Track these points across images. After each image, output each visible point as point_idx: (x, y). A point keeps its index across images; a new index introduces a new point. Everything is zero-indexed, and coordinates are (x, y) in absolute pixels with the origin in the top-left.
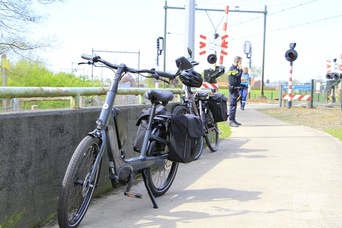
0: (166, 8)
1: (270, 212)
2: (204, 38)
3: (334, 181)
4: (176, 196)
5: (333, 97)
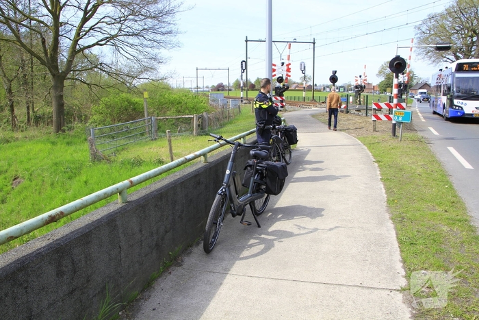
0: (247, 41)
1: (331, 229)
2: (275, 65)
3: (367, 195)
4: (270, 214)
5: (359, 101)
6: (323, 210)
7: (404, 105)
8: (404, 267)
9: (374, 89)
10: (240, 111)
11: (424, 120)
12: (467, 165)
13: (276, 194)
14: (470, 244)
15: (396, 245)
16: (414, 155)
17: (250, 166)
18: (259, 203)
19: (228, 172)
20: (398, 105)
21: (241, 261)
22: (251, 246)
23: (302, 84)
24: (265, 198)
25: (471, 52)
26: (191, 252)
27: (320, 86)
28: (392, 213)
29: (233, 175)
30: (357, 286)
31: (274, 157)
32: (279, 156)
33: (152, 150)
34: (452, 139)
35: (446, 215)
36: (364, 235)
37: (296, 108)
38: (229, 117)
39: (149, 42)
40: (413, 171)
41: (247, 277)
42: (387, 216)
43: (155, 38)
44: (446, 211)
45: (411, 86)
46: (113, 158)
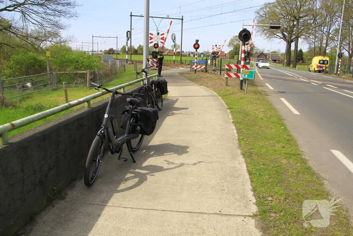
0: (131, 16)
1: (195, 164)
2: (152, 35)
3: (222, 135)
4: (144, 151)
5: (215, 64)
6: (187, 147)
7: (248, 66)
8: (254, 195)
9: (225, 56)
10: (125, 70)
11: (262, 79)
12: (296, 112)
13: (148, 135)
14: (304, 173)
15: (247, 176)
16: (256, 104)
17: (127, 111)
18: (134, 142)
19: (106, 116)
20: (244, 66)
21: (118, 194)
22: (127, 180)
23: (173, 51)
24: (140, 137)
25: (293, 31)
26: (74, 186)
27: (186, 52)
28: (242, 149)
29: (111, 119)
30: (217, 214)
31: (149, 104)
32: (153, 103)
33: (52, 98)
34: (284, 92)
35: (283, 151)
36: (221, 168)
37: (168, 68)
38: (116, 73)
39: (51, 12)
40: (257, 116)
41: (122, 209)
42: (239, 152)
43: (57, 9)
44: (283, 147)
45: (252, 55)
46: (18, 105)
